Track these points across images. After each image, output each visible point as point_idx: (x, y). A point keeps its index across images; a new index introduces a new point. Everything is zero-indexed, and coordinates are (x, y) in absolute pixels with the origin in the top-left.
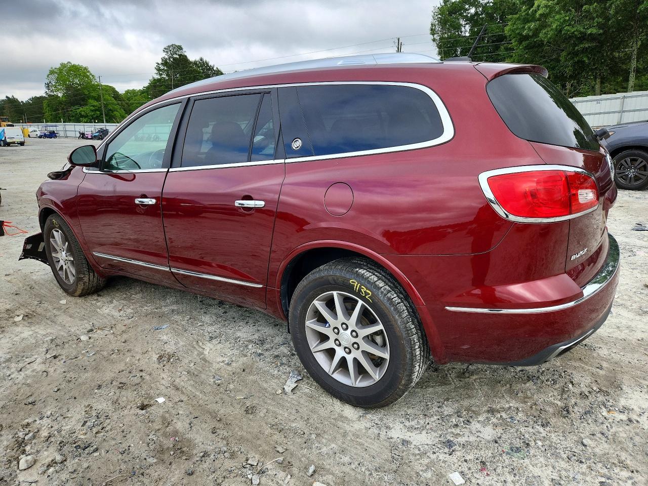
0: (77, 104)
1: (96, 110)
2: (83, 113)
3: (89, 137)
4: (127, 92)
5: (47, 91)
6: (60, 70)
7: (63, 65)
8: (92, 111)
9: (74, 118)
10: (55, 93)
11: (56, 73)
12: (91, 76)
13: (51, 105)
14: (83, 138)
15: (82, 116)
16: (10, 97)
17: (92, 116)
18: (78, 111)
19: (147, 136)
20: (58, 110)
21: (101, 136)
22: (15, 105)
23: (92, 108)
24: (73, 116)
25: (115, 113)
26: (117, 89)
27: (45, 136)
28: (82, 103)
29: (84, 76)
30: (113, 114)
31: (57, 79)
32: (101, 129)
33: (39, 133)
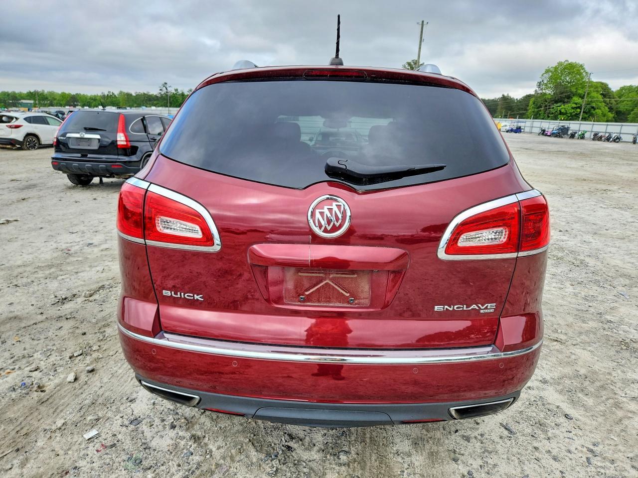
0: (561, 102)
1: (577, 108)
2: (563, 111)
3: (549, 134)
4: (622, 89)
5: (537, 89)
6: (556, 68)
7: (560, 64)
8: (573, 108)
9: (552, 115)
10: (544, 91)
11: (551, 71)
12: (584, 74)
13: (536, 103)
14: (543, 134)
15: (561, 113)
16: (506, 95)
17: (571, 113)
18: (559, 108)
19: (607, 135)
20: (541, 107)
21: (559, 133)
22: (507, 102)
23: (574, 106)
24: (553, 114)
25: (597, 111)
26: (610, 86)
27: (512, 131)
28: (566, 100)
29: (577, 74)
30: (594, 112)
31: (551, 78)
32: (563, 126)
33: (508, 128)
